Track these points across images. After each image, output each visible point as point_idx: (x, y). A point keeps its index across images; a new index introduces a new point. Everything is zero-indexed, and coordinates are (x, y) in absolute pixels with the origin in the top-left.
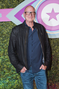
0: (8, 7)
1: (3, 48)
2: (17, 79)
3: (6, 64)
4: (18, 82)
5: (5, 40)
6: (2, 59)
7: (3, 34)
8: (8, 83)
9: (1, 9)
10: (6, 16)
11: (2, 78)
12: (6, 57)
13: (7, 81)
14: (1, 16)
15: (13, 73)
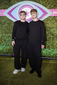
2: (9, 45)
3: (3, 38)
4: (10, 47)
7: (1, 23)
8: (4, 48)
11: (1, 45)
12: (3, 34)
15: (7, 42)
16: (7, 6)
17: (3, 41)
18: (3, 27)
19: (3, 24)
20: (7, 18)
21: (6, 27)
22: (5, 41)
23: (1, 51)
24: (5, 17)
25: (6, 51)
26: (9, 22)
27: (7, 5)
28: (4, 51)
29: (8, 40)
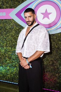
0: (11, 7)
1: (6, 40)
2: (16, 67)
3: (8, 54)
4: (17, 69)
5: (8, 34)
6: (5, 50)
7: (6, 29)
8: (8, 70)
9: (6, 8)
10: (9, 15)
11: (4, 65)
12: (8, 48)
13: (8, 68)
14: (5, 15)
15: (13, 61)
16: (15, 3)
17: (7, 59)
18: (8, 36)
19: (8, 32)
20: (15, 21)
21: (12, 36)
22: (10, 58)
23: (3, 75)
24: (11, 21)
25: (11, 76)
26: (17, 28)
27: (16, 1)
28: (7, 75)
29: (14, 58)
